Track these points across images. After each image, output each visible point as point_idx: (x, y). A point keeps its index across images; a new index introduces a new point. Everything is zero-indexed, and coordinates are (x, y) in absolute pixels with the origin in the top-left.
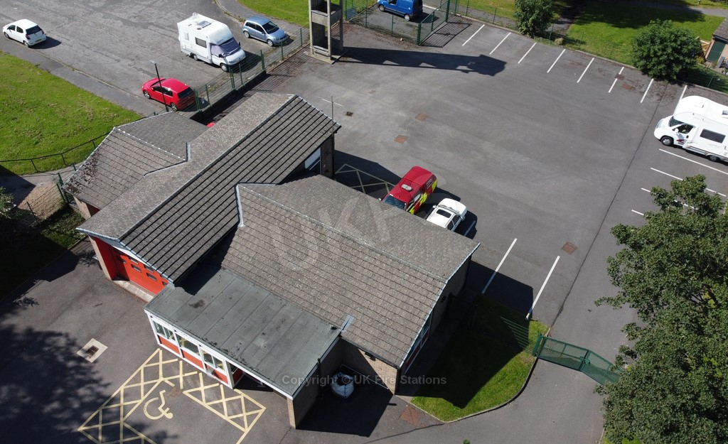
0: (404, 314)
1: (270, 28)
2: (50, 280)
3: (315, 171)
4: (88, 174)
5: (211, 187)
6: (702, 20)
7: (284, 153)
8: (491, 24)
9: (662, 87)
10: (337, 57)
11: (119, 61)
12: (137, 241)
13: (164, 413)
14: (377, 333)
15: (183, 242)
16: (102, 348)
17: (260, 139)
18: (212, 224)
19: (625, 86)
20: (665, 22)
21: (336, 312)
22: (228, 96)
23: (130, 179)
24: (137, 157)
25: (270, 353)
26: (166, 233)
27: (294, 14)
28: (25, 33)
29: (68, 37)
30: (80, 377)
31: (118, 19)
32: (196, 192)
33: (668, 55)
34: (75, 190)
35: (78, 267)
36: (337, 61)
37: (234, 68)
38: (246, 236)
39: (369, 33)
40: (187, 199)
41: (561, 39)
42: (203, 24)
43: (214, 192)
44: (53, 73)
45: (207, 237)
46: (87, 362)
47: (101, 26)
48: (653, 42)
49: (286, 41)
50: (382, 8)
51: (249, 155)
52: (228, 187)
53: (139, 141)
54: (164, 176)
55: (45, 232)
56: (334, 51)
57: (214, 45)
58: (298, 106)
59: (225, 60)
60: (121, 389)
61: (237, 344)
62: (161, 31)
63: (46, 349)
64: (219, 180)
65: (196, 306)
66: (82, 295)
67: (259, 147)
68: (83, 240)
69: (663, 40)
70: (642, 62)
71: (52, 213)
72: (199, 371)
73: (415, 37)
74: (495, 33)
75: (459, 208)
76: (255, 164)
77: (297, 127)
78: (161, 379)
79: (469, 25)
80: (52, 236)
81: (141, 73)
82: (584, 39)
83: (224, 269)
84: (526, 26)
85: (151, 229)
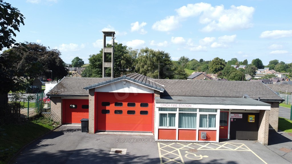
4: (61, 89)
13: (201, 156)
34: (57, 93)
35: (65, 133)
65: (180, 101)
68: (58, 128)
71: (34, 115)
72: (193, 143)
78: (178, 149)
80: (39, 124)
83: (172, 96)
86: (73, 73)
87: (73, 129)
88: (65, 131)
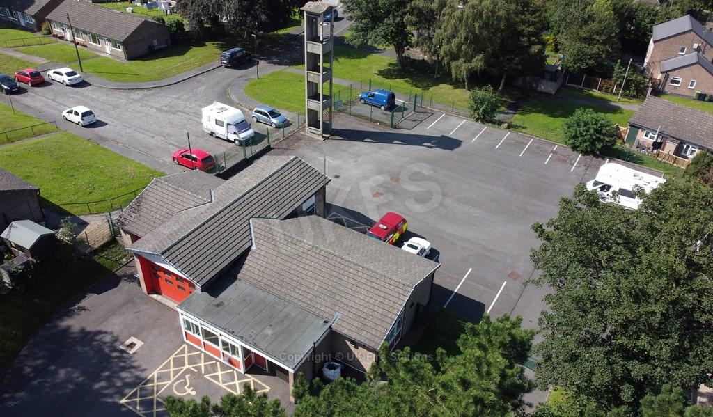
0: (381, 311)
1: (274, 114)
2: (98, 294)
3: (311, 212)
4: (133, 212)
5: (231, 219)
6: (621, 113)
7: (287, 197)
8: (449, 113)
9: (589, 161)
10: (327, 136)
11: (153, 137)
12: (174, 255)
13: (189, 391)
14: (360, 325)
15: (209, 258)
16: (139, 343)
17: (268, 186)
18: (231, 246)
19: (559, 159)
20: (587, 110)
21: (327, 310)
22: (241, 162)
23: (166, 215)
24: (172, 199)
25: (276, 339)
26: (196, 251)
27: (292, 105)
28: (80, 115)
29: (113, 120)
30: (122, 364)
31: (153, 107)
32: (219, 222)
33: (591, 135)
34: (123, 224)
35: (121, 284)
36: (327, 138)
37: (245, 143)
38: (257, 256)
39: (352, 119)
40: (212, 227)
41: (506, 124)
42: (222, 109)
43: (233, 223)
44: (102, 145)
45: (227, 255)
46: (128, 353)
47: (139, 112)
48: (578, 125)
49: (286, 124)
50: (363, 101)
51: (260, 198)
52: (244, 220)
53: (173, 188)
54: (193, 212)
55: (96, 258)
56: (325, 131)
57: (230, 125)
58: (298, 164)
59: (239, 137)
60: (155, 374)
61: (250, 332)
62: (186, 116)
63: (95, 343)
64: (236, 215)
65: (218, 305)
66: (124, 305)
67: (267, 192)
68: (125, 265)
69: (586, 124)
70: (572, 141)
71: (102, 243)
72: (217, 361)
73: (389, 122)
74: (453, 120)
75: (425, 244)
76: (264, 204)
77: (297, 179)
78: (187, 366)
79: (433, 114)
80: (101, 261)
81: (171, 146)
82: (525, 125)
83: (240, 280)
84: (478, 114)
85: (185, 248)
88: (125, 276)
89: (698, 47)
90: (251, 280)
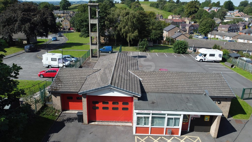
9: (186, 55)
14: (219, 91)
17: (121, 61)
19: (178, 56)
21: (200, 90)
23: (81, 80)
25: (197, 106)
26: (123, 82)
35: (66, 124)
38: (146, 82)
40: (118, 74)
42: (53, 54)
51: (122, 64)
52: (126, 71)
55: (41, 115)
57: (60, 59)
59: (65, 64)
64: (121, 69)
65: (153, 103)
66: (79, 133)
71: (40, 108)
74: (136, 52)
79: (127, 52)
80: (45, 116)
84: (143, 49)
85: (117, 82)
86: (62, 16)
87: (71, 118)
88: (65, 120)
89: (179, 31)
90: (154, 91)
